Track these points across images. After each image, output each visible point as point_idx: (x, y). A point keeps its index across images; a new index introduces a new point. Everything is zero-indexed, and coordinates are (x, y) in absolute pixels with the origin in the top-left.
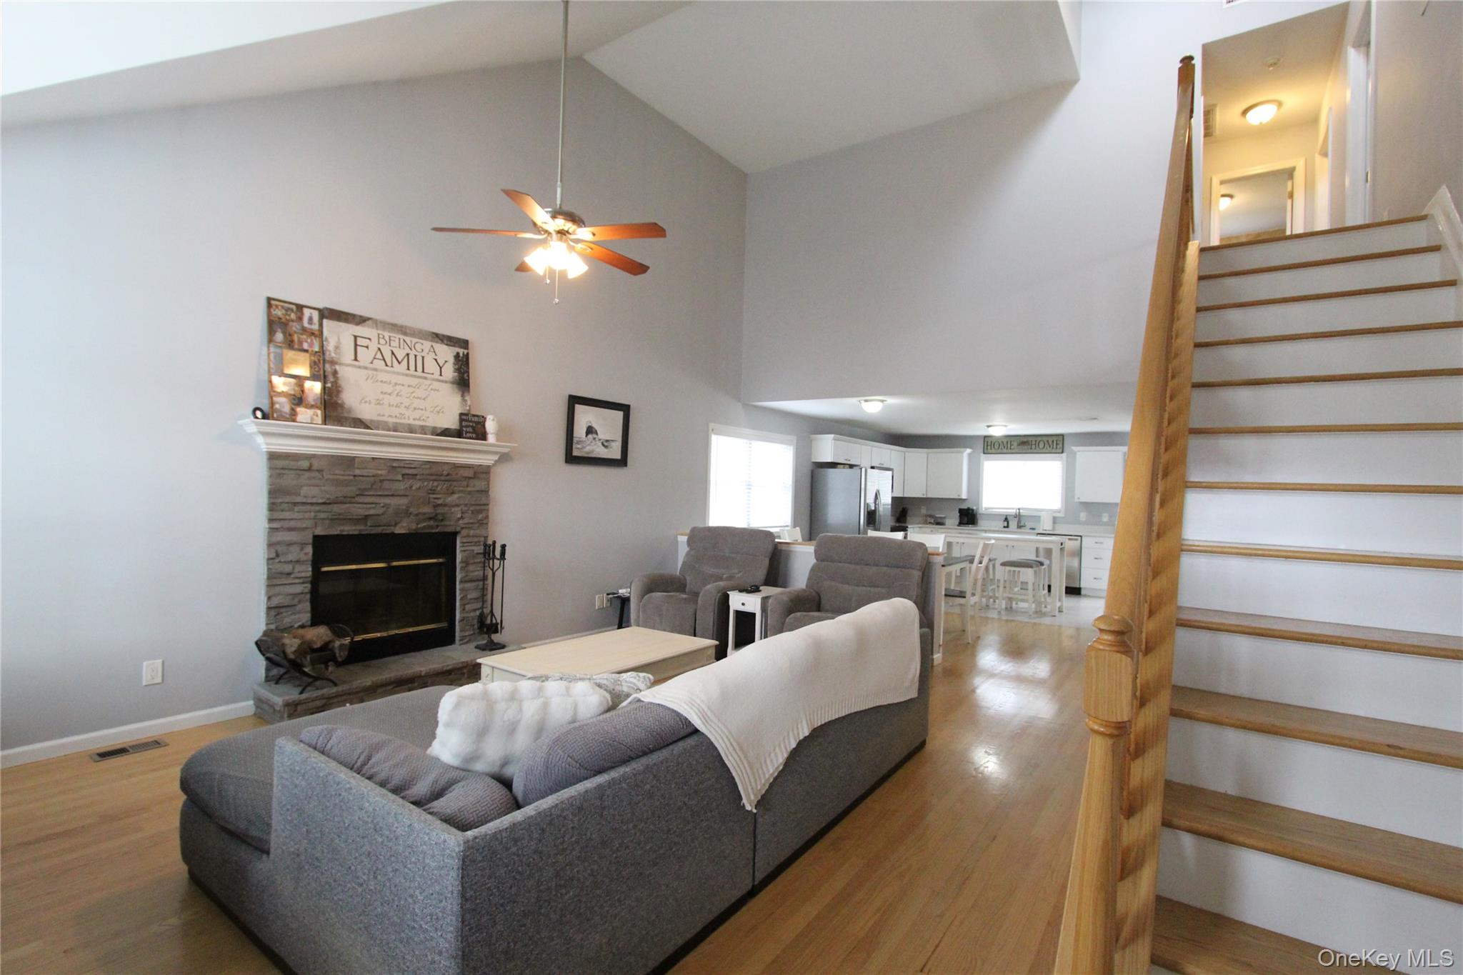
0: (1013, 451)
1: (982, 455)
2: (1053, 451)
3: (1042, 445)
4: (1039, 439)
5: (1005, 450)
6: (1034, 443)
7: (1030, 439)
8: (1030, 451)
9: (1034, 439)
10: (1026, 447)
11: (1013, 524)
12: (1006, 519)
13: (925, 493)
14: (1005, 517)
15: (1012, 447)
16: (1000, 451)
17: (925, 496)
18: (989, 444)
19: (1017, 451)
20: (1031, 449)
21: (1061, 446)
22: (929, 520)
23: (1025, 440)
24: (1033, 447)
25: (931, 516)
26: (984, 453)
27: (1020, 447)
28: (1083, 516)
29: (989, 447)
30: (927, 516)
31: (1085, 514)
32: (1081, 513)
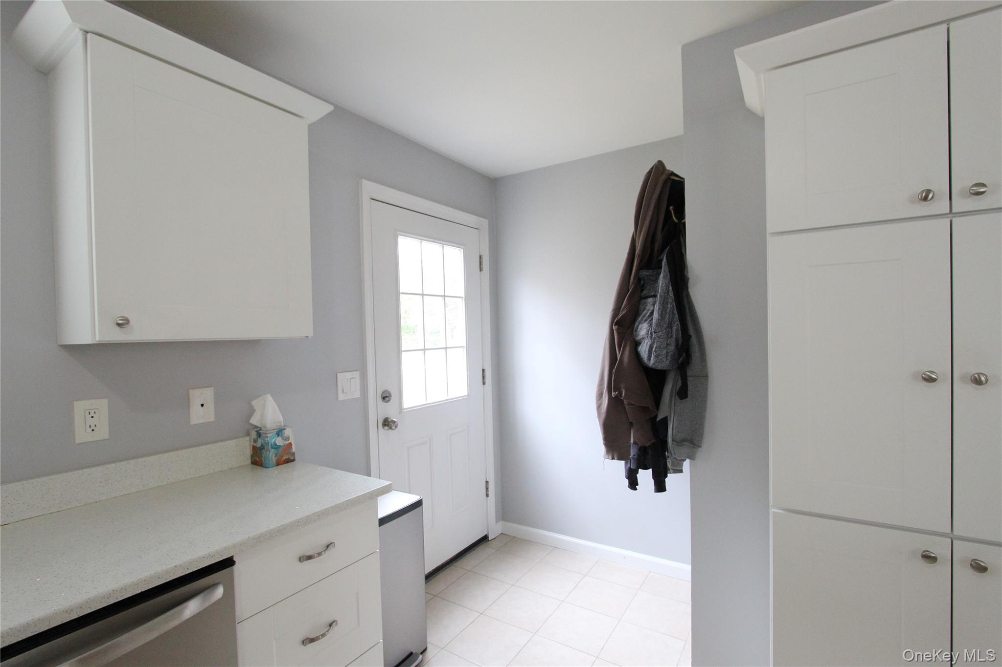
28: (93, 419)
31: (102, 406)
32: (80, 407)
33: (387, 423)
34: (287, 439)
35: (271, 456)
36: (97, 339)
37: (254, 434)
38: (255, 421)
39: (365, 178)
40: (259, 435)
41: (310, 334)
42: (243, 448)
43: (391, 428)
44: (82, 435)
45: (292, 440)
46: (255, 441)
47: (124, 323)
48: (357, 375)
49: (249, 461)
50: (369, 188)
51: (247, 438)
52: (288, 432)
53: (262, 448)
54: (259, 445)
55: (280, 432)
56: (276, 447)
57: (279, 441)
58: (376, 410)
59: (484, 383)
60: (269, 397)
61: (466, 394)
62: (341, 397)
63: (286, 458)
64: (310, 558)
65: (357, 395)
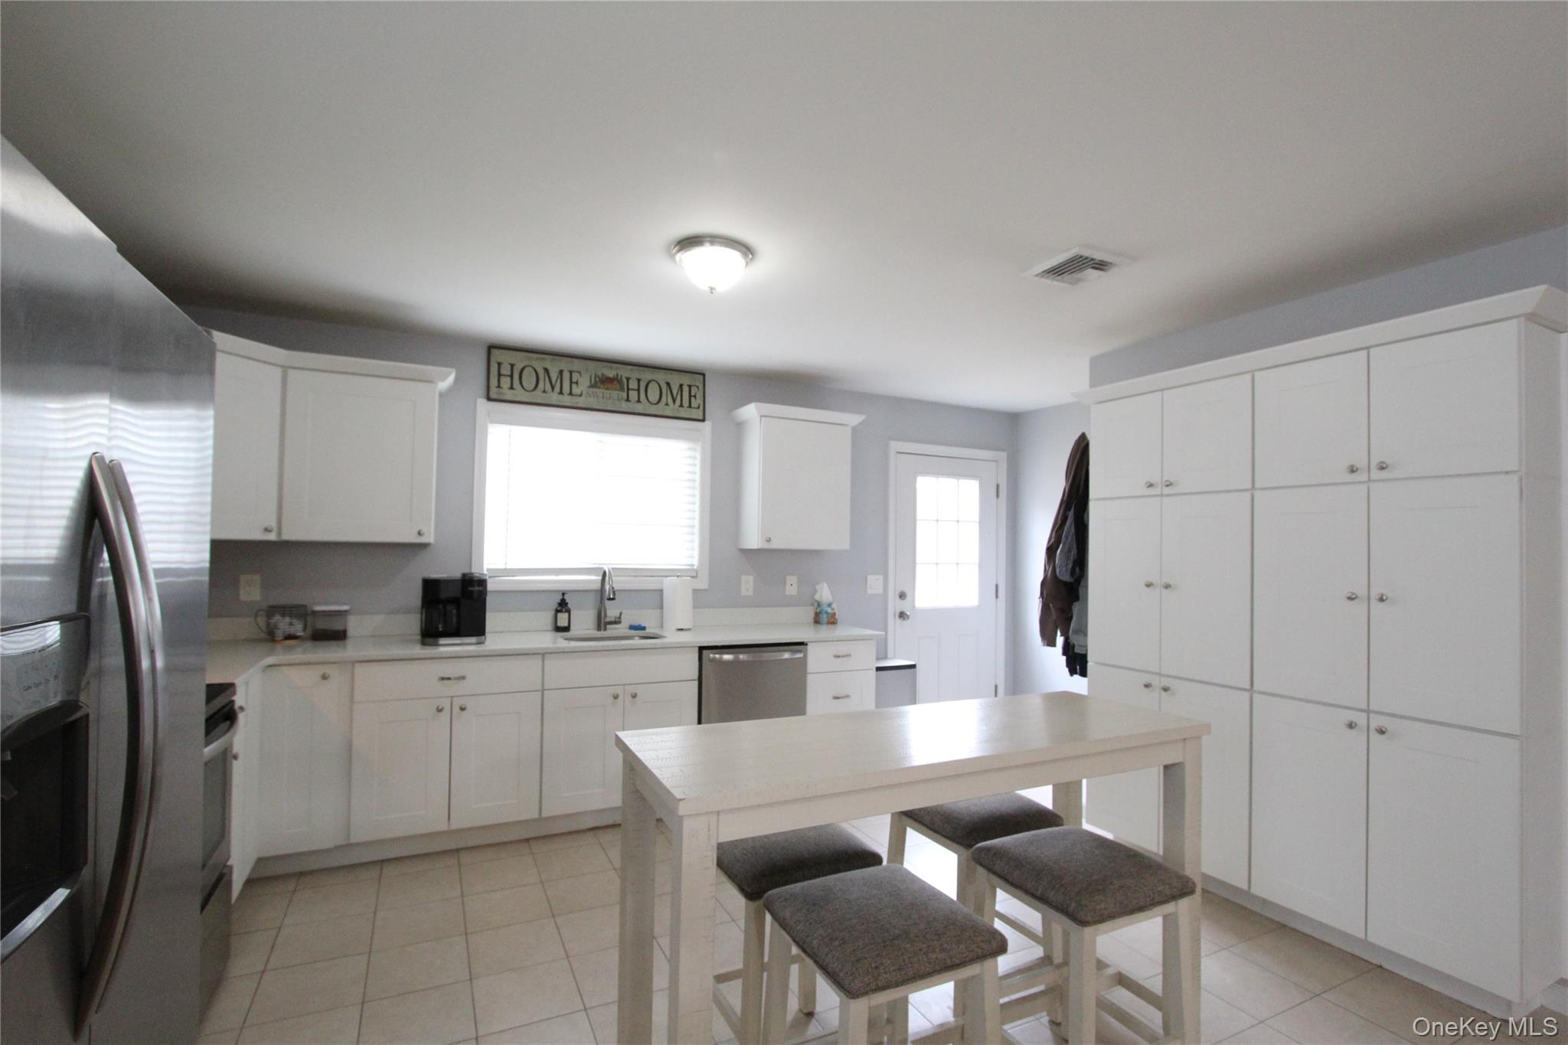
0: (581, 402)
1: (482, 404)
2: (683, 413)
3: (653, 395)
4: (647, 376)
5: (554, 397)
6: (633, 385)
7: (624, 372)
8: (625, 406)
9: (635, 374)
10: (615, 394)
11: (582, 620)
12: (563, 606)
13: (274, 524)
14: (559, 598)
15: (576, 390)
16: (538, 396)
17: (272, 537)
18: (506, 370)
19: (592, 402)
20: (628, 400)
21: (699, 401)
22: (284, 624)
23: (611, 374)
24: (633, 395)
25: (286, 610)
26: (489, 399)
27: (599, 392)
28: (748, 585)
29: (506, 382)
30: (272, 610)
31: (751, 578)
32: (744, 578)
33: (902, 615)
34: (833, 609)
35: (824, 618)
36: (760, 547)
37: (816, 605)
38: (817, 597)
39: (894, 439)
40: (819, 605)
41: (848, 548)
42: (810, 613)
43: (904, 619)
44: (744, 592)
45: (836, 611)
46: (817, 609)
47: (769, 540)
48: (881, 577)
49: (813, 621)
50: (895, 446)
51: (812, 607)
52: (834, 606)
53: (820, 612)
54: (818, 611)
55: (829, 605)
56: (827, 613)
57: (829, 610)
58: (894, 605)
59: (997, 597)
60: (825, 585)
61: (977, 604)
62: (869, 591)
63: (832, 621)
64: (839, 657)
65: (881, 591)
